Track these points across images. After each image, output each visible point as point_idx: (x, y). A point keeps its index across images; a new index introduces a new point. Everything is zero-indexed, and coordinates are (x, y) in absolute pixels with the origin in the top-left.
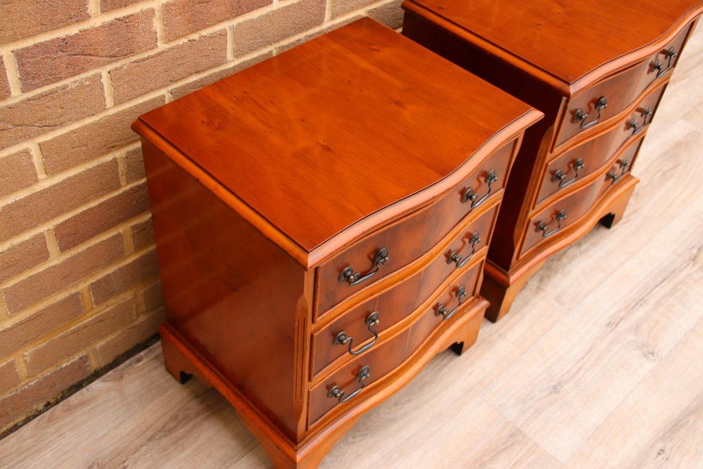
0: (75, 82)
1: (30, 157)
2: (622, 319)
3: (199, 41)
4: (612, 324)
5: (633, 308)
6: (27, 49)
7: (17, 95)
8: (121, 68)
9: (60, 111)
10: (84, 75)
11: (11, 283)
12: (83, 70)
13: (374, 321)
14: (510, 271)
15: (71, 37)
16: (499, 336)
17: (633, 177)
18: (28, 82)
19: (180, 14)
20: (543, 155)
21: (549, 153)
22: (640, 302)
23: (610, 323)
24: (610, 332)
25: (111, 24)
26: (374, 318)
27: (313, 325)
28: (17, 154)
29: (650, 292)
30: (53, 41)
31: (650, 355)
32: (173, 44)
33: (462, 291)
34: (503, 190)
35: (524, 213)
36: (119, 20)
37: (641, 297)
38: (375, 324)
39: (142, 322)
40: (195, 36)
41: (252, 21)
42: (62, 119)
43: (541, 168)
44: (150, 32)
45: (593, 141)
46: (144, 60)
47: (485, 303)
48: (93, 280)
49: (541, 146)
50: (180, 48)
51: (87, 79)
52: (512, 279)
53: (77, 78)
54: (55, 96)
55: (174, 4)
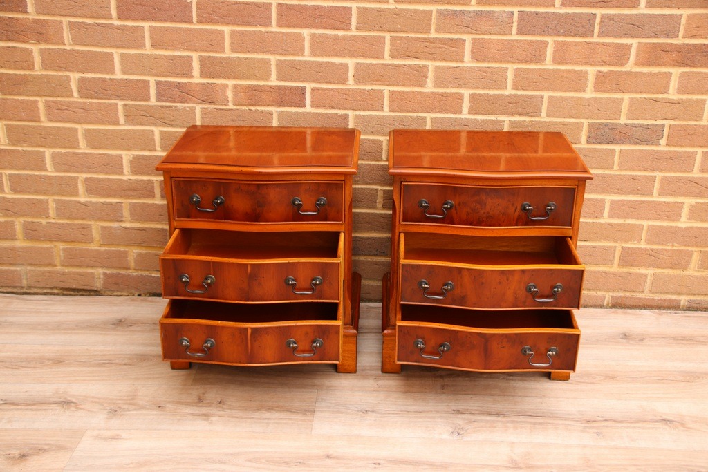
0: (182, 106)
1: (154, 135)
3: (255, 112)
6: (161, 81)
7: (153, 101)
8: (207, 109)
9: (172, 118)
10: (186, 105)
11: (134, 201)
12: (186, 102)
15: (183, 83)
18: (160, 97)
19: (243, 92)
25: (204, 84)
28: (148, 130)
30: (173, 82)
31: (457, 434)
32: (238, 107)
36: (208, 83)
40: (253, 108)
41: (291, 113)
42: (173, 123)
44: (224, 95)
46: (220, 109)
50: (242, 111)
51: (188, 107)
53: (183, 104)
54: (171, 109)
55: (240, 85)
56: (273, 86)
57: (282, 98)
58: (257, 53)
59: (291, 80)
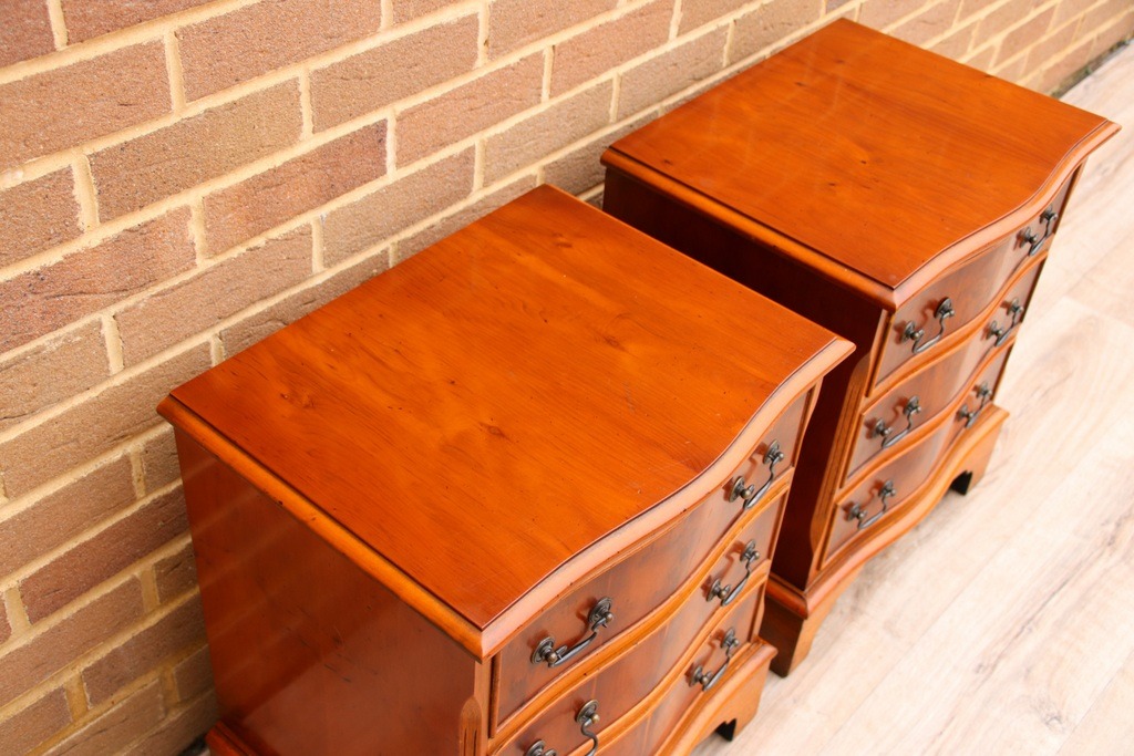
0: (56, 339)
2: (1000, 657)
3: (265, 249)
4: (985, 668)
5: (1017, 636)
8: (134, 307)
9: (31, 390)
10: (71, 327)
12: (71, 319)
13: (590, 716)
14: (807, 590)
15: (49, 269)
16: (795, 701)
17: (998, 409)
19: (234, 209)
20: (853, 402)
21: (863, 397)
22: (1027, 624)
23: (980, 666)
24: (983, 682)
25: (118, 239)
26: (590, 711)
27: (490, 740)
29: (1044, 605)
30: (18, 279)
31: (1055, 721)
32: (221, 259)
33: (732, 638)
34: (792, 470)
35: (827, 495)
36: (130, 231)
37: (1029, 616)
38: (593, 722)
39: (175, 722)
40: (259, 241)
41: (353, 205)
42: (34, 403)
43: (851, 422)
44: (183, 243)
45: (933, 368)
46: (174, 289)
47: (768, 651)
48: (88, 663)
49: (850, 387)
50: (232, 263)
51: (77, 332)
52: (811, 602)
53: (61, 332)
54: (21, 366)
55: (223, 195)
56: (308, 155)
57: (331, 178)
58: (260, 74)
59: (351, 116)
